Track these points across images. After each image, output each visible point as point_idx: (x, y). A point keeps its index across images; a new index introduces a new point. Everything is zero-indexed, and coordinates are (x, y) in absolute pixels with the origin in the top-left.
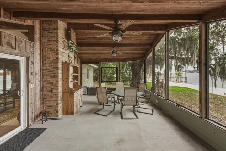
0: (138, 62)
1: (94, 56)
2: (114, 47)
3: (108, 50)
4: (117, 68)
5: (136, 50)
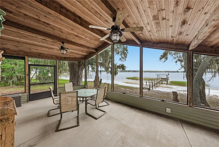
0: (76, 62)
1: (16, 46)
2: (63, 43)
3: (50, 44)
4: (55, 67)
5: (82, 51)
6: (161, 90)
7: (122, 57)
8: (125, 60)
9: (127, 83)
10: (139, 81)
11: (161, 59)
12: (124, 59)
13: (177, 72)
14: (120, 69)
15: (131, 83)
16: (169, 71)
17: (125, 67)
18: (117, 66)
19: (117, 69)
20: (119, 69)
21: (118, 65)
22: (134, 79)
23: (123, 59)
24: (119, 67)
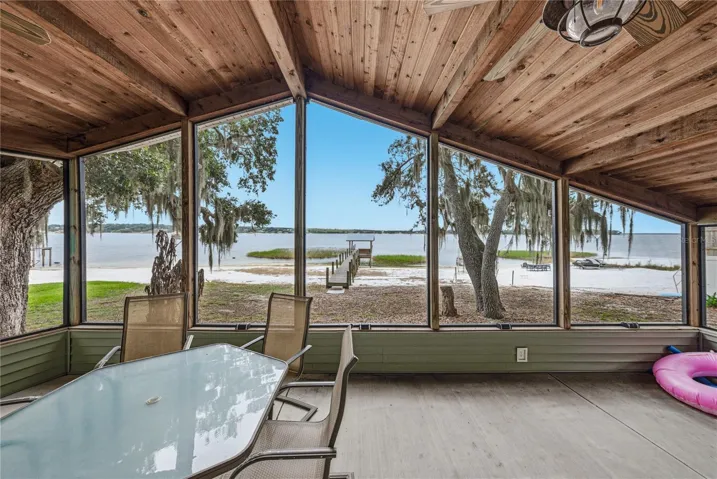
6: (371, 283)
7: (252, 177)
8: (264, 190)
9: (259, 272)
10: (292, 262)
11: (375, 195)
12: (259, 185)
13: (411, 232)
14: (248, 220)
15: (275, 273)
16: (362, 229)
17: (270, 213)
18: (236, 210)
19: (237, 220)
20: (241, 224)
21: (238, 205)
22: (277, 258)
23: (255, 182)
24: (242, 213)
